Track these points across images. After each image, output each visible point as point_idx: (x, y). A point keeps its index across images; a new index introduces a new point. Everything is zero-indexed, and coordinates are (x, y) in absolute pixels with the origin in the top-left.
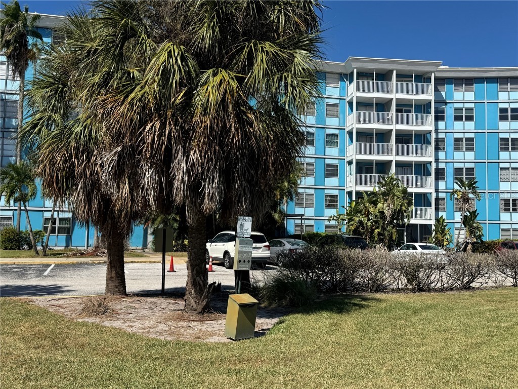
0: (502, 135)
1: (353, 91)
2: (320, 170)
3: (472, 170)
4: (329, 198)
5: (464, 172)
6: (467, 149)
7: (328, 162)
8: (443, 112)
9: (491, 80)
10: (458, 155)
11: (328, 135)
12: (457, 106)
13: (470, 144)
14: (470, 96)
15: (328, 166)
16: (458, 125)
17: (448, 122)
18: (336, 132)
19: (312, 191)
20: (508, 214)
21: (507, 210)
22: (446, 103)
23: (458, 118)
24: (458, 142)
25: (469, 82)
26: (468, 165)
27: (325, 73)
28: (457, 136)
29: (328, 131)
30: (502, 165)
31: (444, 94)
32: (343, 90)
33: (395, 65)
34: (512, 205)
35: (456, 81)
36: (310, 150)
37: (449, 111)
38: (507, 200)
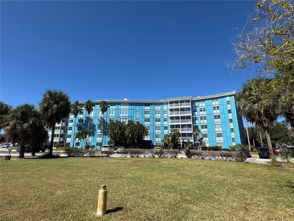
0: (214, 115)
1: (169, 107)
2: (162, 128)
3: (206, 125)
4: (165, 135)
5: (204, 126)
7: (165, 126)
8: (196, 109)
9: (209, 99)
10: (202, 121)
11: (164, 119)
12: (200, 107)
13: (205, 118)
14: (204, 104)
15: (164, 127)
16: (201, 113)
17: (198, 112)
18: (167, 118)
19: (160, 134)
20: (218, 138)
21: (218, 137)
22: (197, 107)
23: (201, 111)
24: (201, 117)
25: (203, 100)
26: (205, 124)
27: (163, 103)
28: (201, 116)
29: (164, 118)
30: (215, 123)
31: (196, 105)
32: (168, 107)
33: (179, 99)
34: (219, 135)
35: (200, 101)
36: (159, 123)
37: (198, 109)
38: (218, 134)
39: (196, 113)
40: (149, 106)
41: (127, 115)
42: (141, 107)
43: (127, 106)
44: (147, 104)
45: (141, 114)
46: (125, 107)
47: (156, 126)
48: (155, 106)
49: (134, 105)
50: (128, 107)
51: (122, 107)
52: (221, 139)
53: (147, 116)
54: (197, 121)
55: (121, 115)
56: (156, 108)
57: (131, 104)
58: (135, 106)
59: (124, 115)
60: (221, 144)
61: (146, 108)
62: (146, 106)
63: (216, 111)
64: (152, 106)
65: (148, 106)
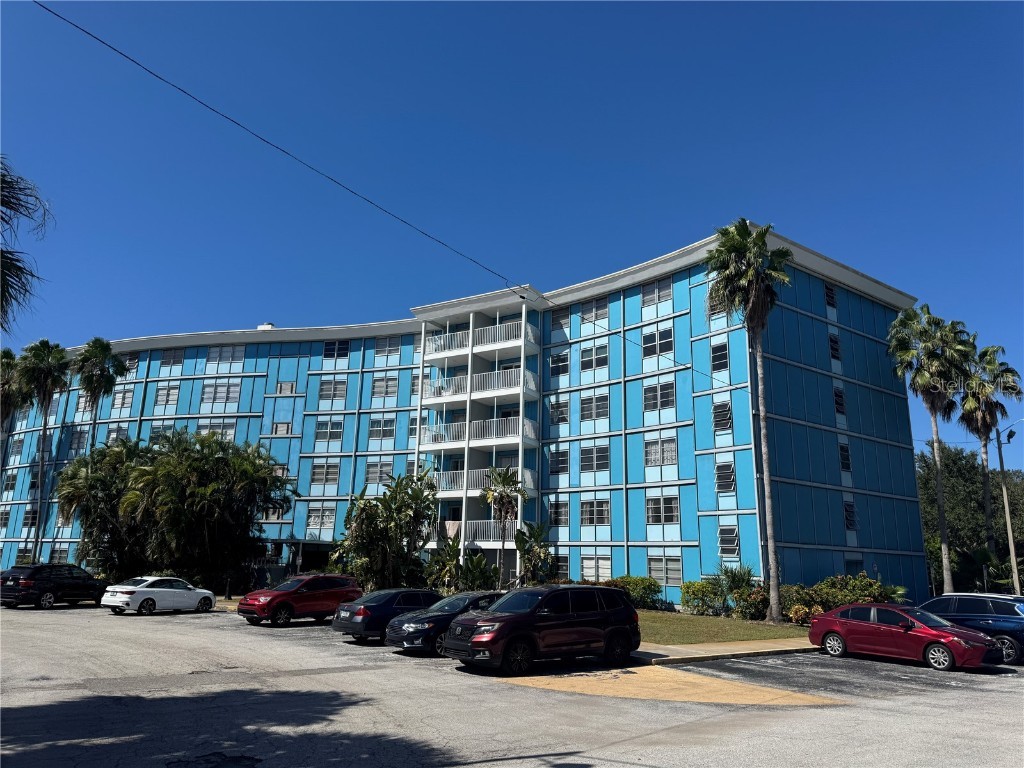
1: (428, 352)
3: (606, 450)
5: (595, 455)
6: (599, 415)
7: (412, 458)
8: (565, 359)
9: (627, 292)
10: (587, 427)
11: (414, 420)
12: (585, 346)
13: (602, 407)
14: (602, 326)
15: (411, 464)
16: (587, 377)
17: (572, 374)
20: (659, 528)
21: (657, 520)
22: (570, 345)
23: (586, 365)
24: (586, 404)
25: (601, 301)
26: (599, 443)
27: (414, 335)
28: (585, 395)
29: (413, 414)
30: (648, 437)
31: (567, 331)
34: (664, 511)
35: (583, 306)
36: (388, 444)
37: (574, 357)
38: (656, 501)
39: (564, 381)
40: (343, 353)
41: (232, 408)
42: (304, 361)
43: (234, 358)
44: (334, 344)
45: (300, 402)
46: (224, 368)
47: (371, 460)
48: (372, 351)
49: (269, 355)
50: (237, 367)
51: (212, 368)
52: (672, 532)
53: (332, 407)
54: (564, 430)
55: (206, 409)
56: (380, 361)
57: (257, 349)
58: (274, 362)
59: (219, 408)
60: (671, 565)
61: (329, 364)
62: (329, 354)
63: (654, 358)
64: (356, 356)
65: (339, 356)
